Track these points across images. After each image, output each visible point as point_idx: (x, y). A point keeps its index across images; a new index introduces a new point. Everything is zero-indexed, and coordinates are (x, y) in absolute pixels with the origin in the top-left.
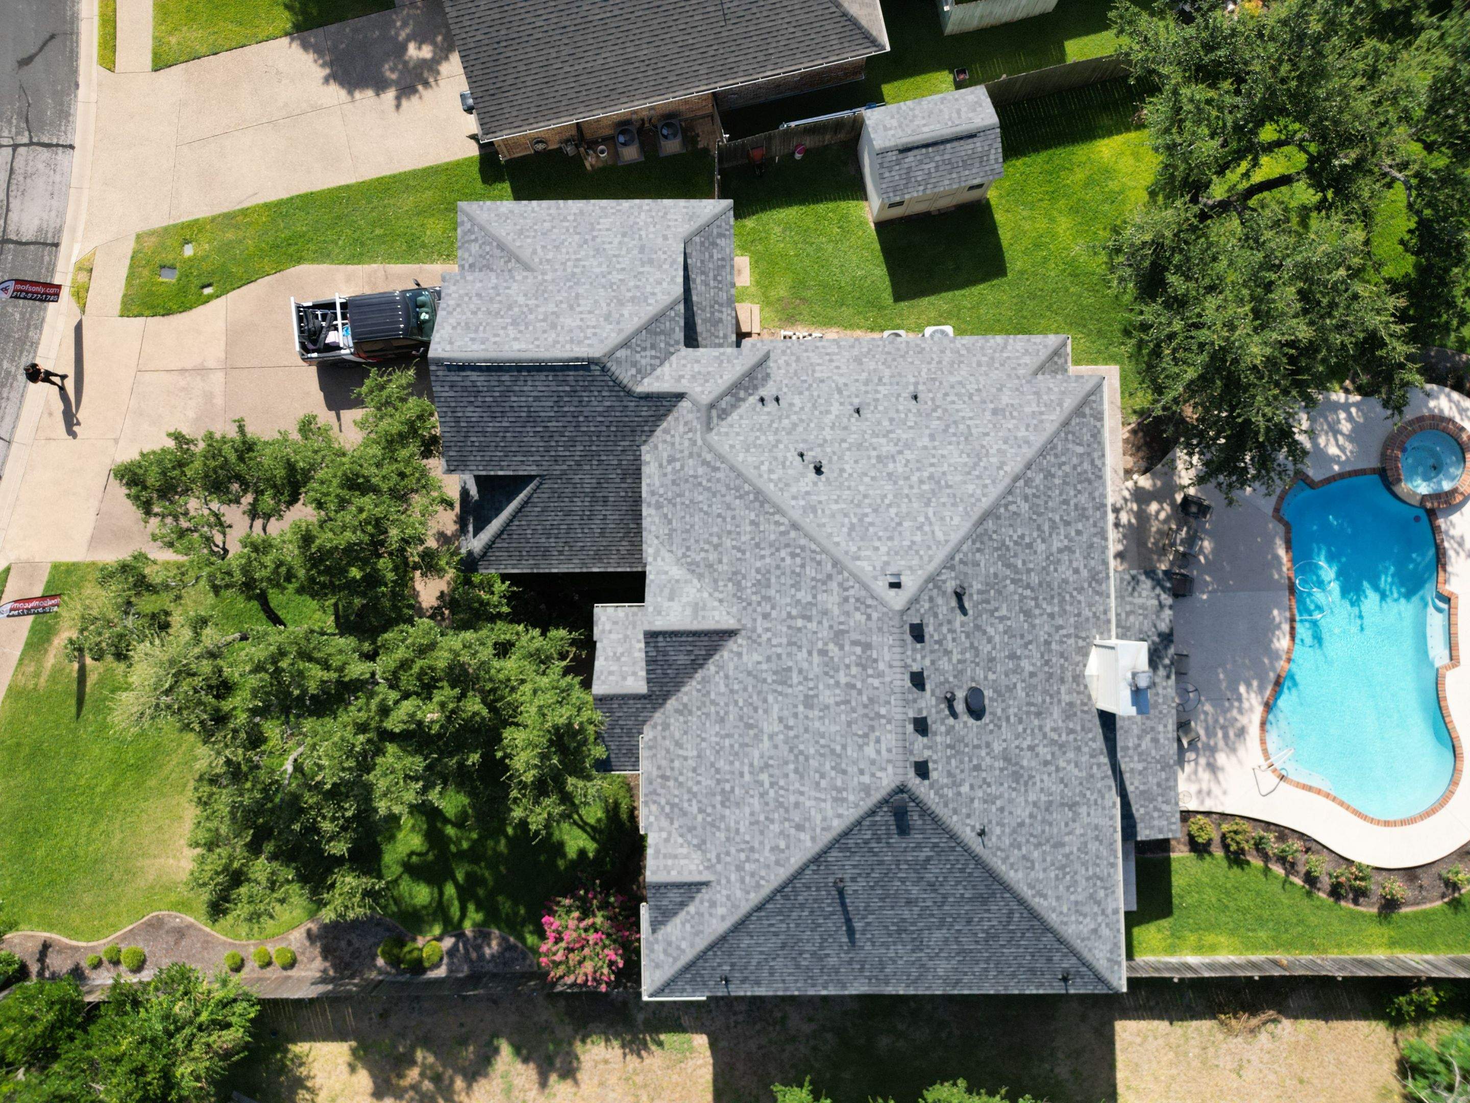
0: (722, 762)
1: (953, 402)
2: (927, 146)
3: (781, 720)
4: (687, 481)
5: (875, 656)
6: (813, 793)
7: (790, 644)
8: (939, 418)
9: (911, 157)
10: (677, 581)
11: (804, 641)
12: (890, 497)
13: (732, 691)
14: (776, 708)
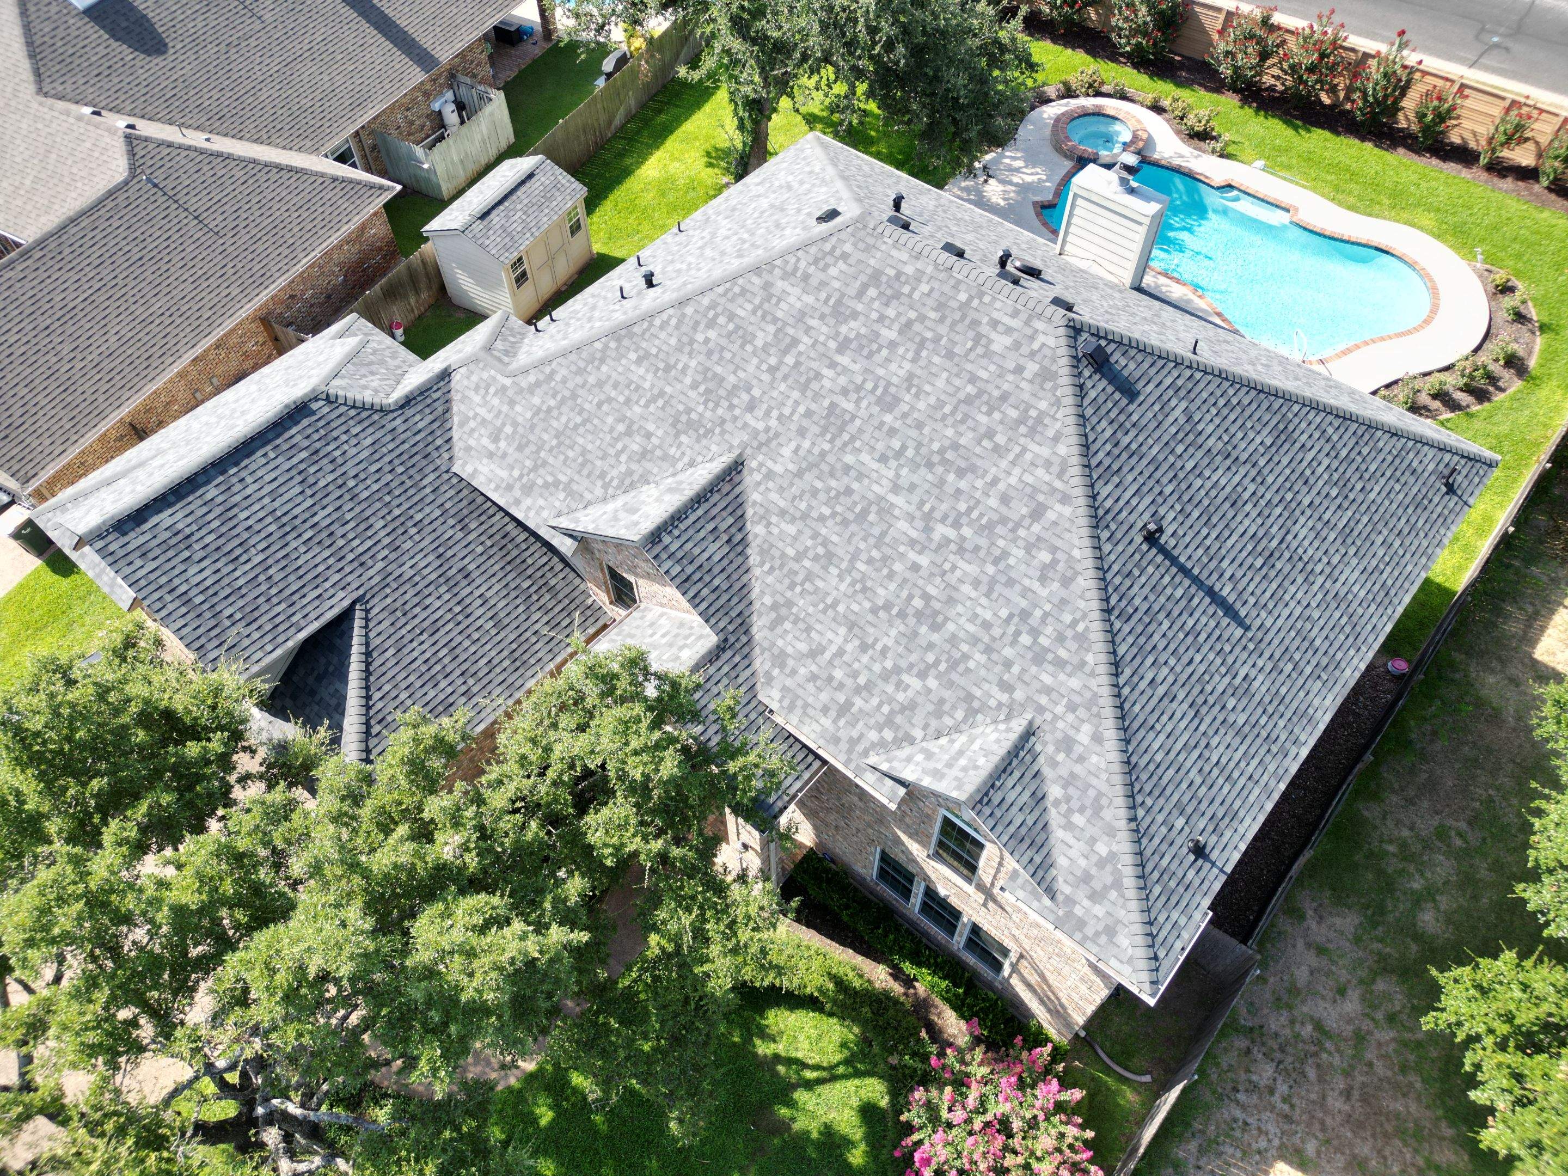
0: (881, 591)
2: (500, 202)
3: (883, 459)
4: (532, 427)
5: (892, 272)
6: (1004, 464)
7: (804, 388)
9: (494, 218)
10: (625, 504)
11: (814, 365)
13: (805, 516)
14: (865, 457)
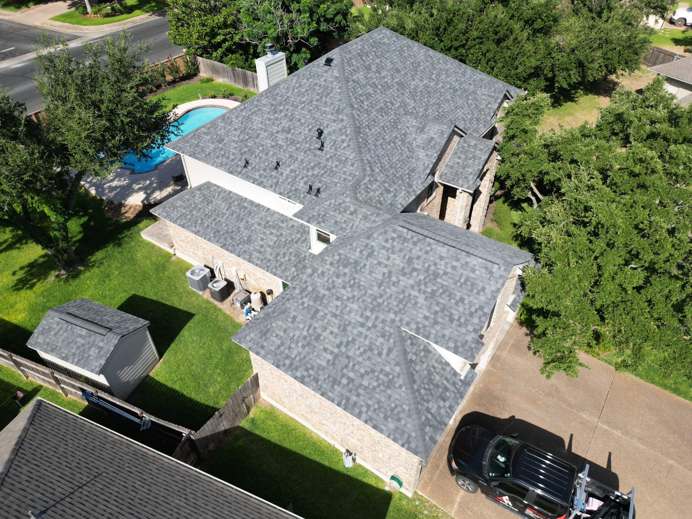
0: (448, 97)
1: (234, 154)
2: (96, 324)
8: (246, 146)
9: (109, 325)
10: (423, 148)
12: (300, 107)
